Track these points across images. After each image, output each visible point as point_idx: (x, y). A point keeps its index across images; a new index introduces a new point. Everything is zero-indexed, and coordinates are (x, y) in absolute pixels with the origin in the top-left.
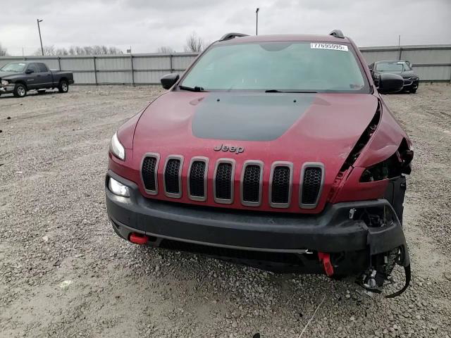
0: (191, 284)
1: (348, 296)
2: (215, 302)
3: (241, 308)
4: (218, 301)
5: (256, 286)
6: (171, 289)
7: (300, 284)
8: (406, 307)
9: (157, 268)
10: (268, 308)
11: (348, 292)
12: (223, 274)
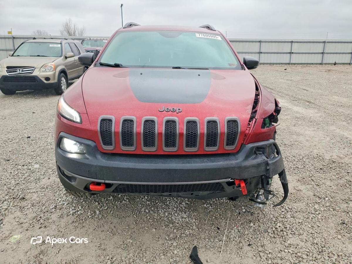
0: (130, 220)
1: (244, 210)
2: (154, 230)
3: (175, 231)
4: (155, 229)
5: (181, 213)
6: (115, 227)
7: (210, 207)
8: (280, 211)
9: (98, 212)
10: (194, 227)
11: (243, 208)
12: (153, 209)
